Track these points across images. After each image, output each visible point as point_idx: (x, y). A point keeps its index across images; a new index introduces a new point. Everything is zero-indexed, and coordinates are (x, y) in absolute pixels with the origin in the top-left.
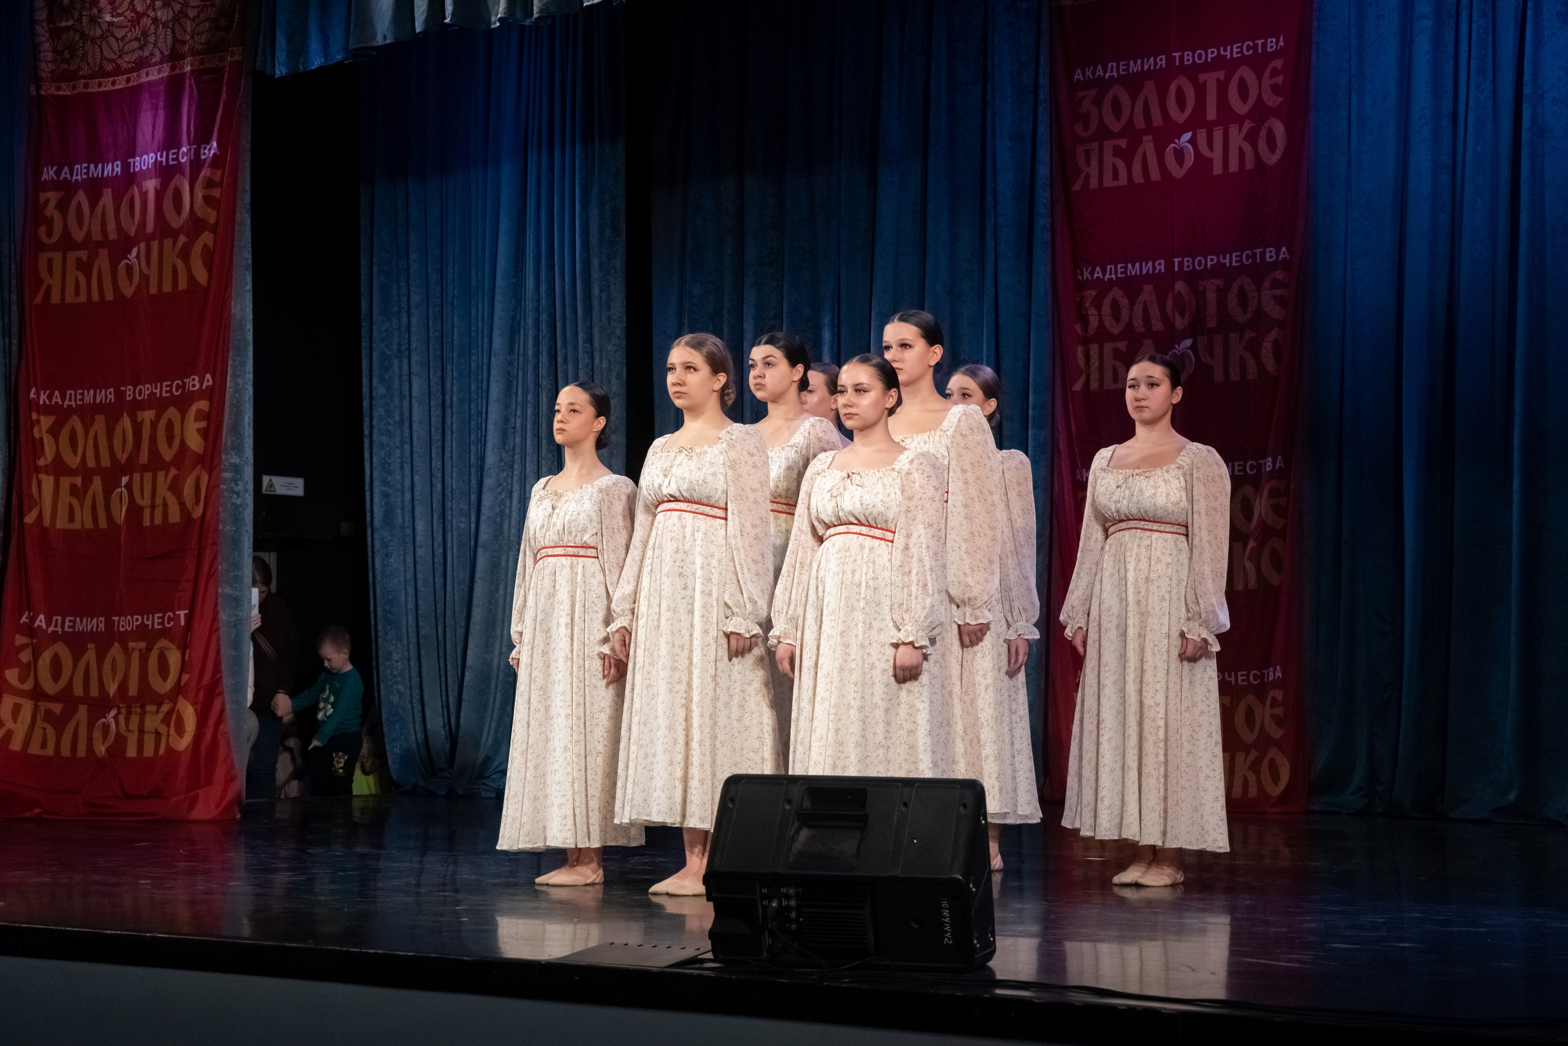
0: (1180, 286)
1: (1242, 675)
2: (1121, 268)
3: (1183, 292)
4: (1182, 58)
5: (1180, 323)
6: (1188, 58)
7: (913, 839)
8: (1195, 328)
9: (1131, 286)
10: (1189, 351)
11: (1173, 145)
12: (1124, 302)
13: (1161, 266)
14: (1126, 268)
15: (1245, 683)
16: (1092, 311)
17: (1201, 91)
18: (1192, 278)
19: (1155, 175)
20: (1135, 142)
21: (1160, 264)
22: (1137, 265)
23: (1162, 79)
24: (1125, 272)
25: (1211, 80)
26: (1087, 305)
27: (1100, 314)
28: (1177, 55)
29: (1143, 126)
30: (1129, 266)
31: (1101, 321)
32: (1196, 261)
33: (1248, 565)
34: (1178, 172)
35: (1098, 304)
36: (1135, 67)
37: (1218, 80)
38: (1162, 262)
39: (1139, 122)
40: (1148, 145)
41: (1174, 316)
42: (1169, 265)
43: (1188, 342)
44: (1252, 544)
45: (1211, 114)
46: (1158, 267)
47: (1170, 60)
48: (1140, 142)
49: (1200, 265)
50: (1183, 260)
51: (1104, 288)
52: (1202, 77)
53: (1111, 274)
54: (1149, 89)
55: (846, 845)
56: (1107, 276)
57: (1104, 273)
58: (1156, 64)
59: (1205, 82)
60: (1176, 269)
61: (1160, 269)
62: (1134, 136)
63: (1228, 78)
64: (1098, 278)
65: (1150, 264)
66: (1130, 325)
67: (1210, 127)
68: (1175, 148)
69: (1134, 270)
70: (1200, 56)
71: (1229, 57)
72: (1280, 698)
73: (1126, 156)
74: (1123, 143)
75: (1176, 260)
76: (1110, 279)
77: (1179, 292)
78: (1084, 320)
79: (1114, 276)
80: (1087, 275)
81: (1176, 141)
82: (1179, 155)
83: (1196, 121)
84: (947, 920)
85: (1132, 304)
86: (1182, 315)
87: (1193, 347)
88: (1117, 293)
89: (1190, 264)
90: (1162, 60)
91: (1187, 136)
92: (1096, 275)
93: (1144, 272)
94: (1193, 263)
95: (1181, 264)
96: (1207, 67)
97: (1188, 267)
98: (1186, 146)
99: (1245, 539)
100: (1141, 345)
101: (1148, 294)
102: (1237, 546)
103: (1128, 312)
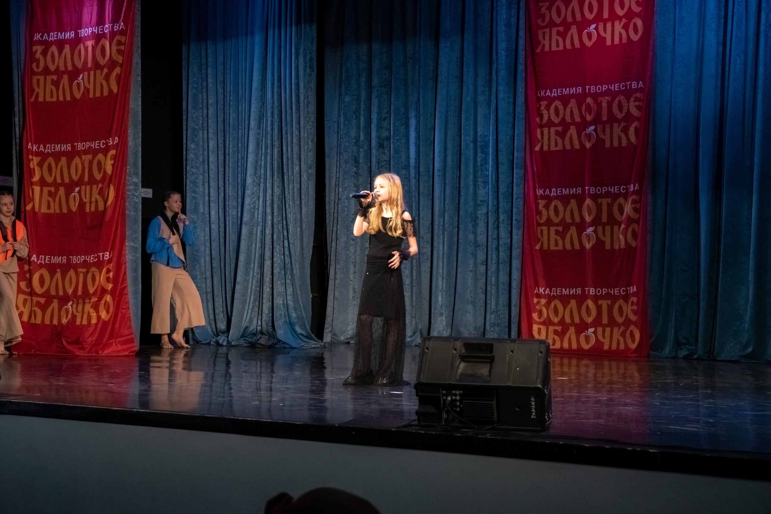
0: (589, 100)
1: (617, 290)
2: (560, 90)
3: (590, 103)
5: (589, 118)
7: (517, 368)
8: (596, 121)
9: (565, 100)
10: (593, 132)
11: (586, 30)
12: (561, 107)
13: (580, 90)
14: (562, 90)
15: (619, 294)
16: (545, 112)
17: (601, 4)
18: (595, 96)
19: (577, 44)
20: (567, 28)
22: (568, 89)
24: (562, 93)
26: (542, 108)
27: (549, 113)
29: (571, 21)
30: (564, 89)
31: (549, 116)
32: (597, 88)
33: (621, 237)
34: (589, 44)
35: (548, 108)
38: (580, 88)
39: (570, 19)
40: (574, 30)
41: (586, 115)
42: (584, 89)
43: (593, 128)
44: (623, 226)
45: (606, 15)
48: (570, 29)
49: (599, 90)
50: (590, 87)
51: (551, 100)
53: (554, 94)
54: (575, 3)
55: (483, 370)
56: (553, 95)
57: (551, 93)
60: (587, 92)
61: (579, 92)
62: (567, 26)
64: (548, 95)
65: (574, 89)
66: (564, 119)
67: (605, 22)
68: (587, 32)
69: (566, 91)
72: (635, 301)
73: (563, 35)
74: (561, 29)
75: (587, 87)
76: (554, 96)
77: (588, 103)
78: (541, 116)
79: (556, 95)
80: (542, 94)
81: (588, 28)
82: (590, 35)
83: (598, 19)
84: (533, 407)
85: (565, 109)
86: (590, 114)
87: (595, 130)
88: (557, 103)
89: (594, 89)
91: (593, 26)
92: (547, 94)
93: (571, 93)
94: (596, 89)
95: (590, 89)
97: (593, 90)
98: (593, 31)
99: (620, 224)
100: (569, 128)
101: (573, 103)
102: (616, 228)
103: (563, 112)
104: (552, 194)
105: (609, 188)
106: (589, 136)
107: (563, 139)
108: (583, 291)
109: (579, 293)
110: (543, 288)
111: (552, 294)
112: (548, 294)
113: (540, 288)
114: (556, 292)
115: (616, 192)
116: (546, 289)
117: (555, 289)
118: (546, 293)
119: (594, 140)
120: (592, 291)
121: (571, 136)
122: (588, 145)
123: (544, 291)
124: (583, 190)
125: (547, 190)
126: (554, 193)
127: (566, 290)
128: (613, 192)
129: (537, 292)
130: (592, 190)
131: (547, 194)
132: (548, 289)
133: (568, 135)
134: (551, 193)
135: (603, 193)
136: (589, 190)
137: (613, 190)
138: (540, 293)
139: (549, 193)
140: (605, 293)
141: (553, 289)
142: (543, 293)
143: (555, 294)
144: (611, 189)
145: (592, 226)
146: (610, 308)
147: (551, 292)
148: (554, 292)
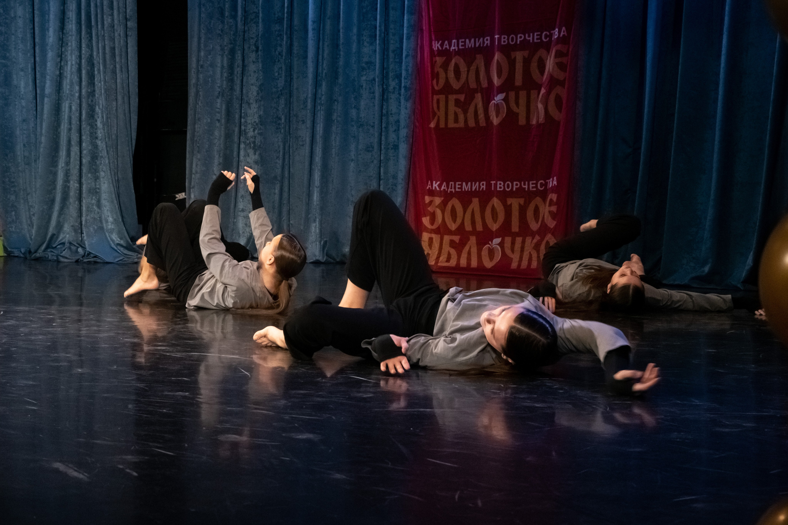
1: (533, 184)
15: (535, 189)
33: (540, 106)
44: (543, 91)
72: (555, 199)
99: (538, 88)
102: (533, 93)
104: (452, 48)
105: (527, 35)
108: (489, 185)
109: (483, 188)
110: (438, 183)
111: (449, 190)
112: (444, 190)
113: (434, 182)
114: (455, 188)
115: (535, 41)
116: (443, 184)
117: (453, 183)
118: (442, 189)
120: (500, 186)
123: (440, 186)
124: (493, 40)
125: (446, 42)
126: (454, 46)
127: (467, 185)
128: (531, 41)
129: (429, 188)
130: (504, 40)
131: (446, 48)
132: (445, 183)
134: (450, 46)
135: (518, 43)
136: (499, 39)
137: (531, 38)
138: (434, 188)
139: (448, 47)
140: (516, 188)
141: (451, 183)
142: (438, 189)
143: (453, 190)
144: (529, 36)
145: (503, 93)
146: (523, 210)
147: (448, 188)
148: (451, 188)
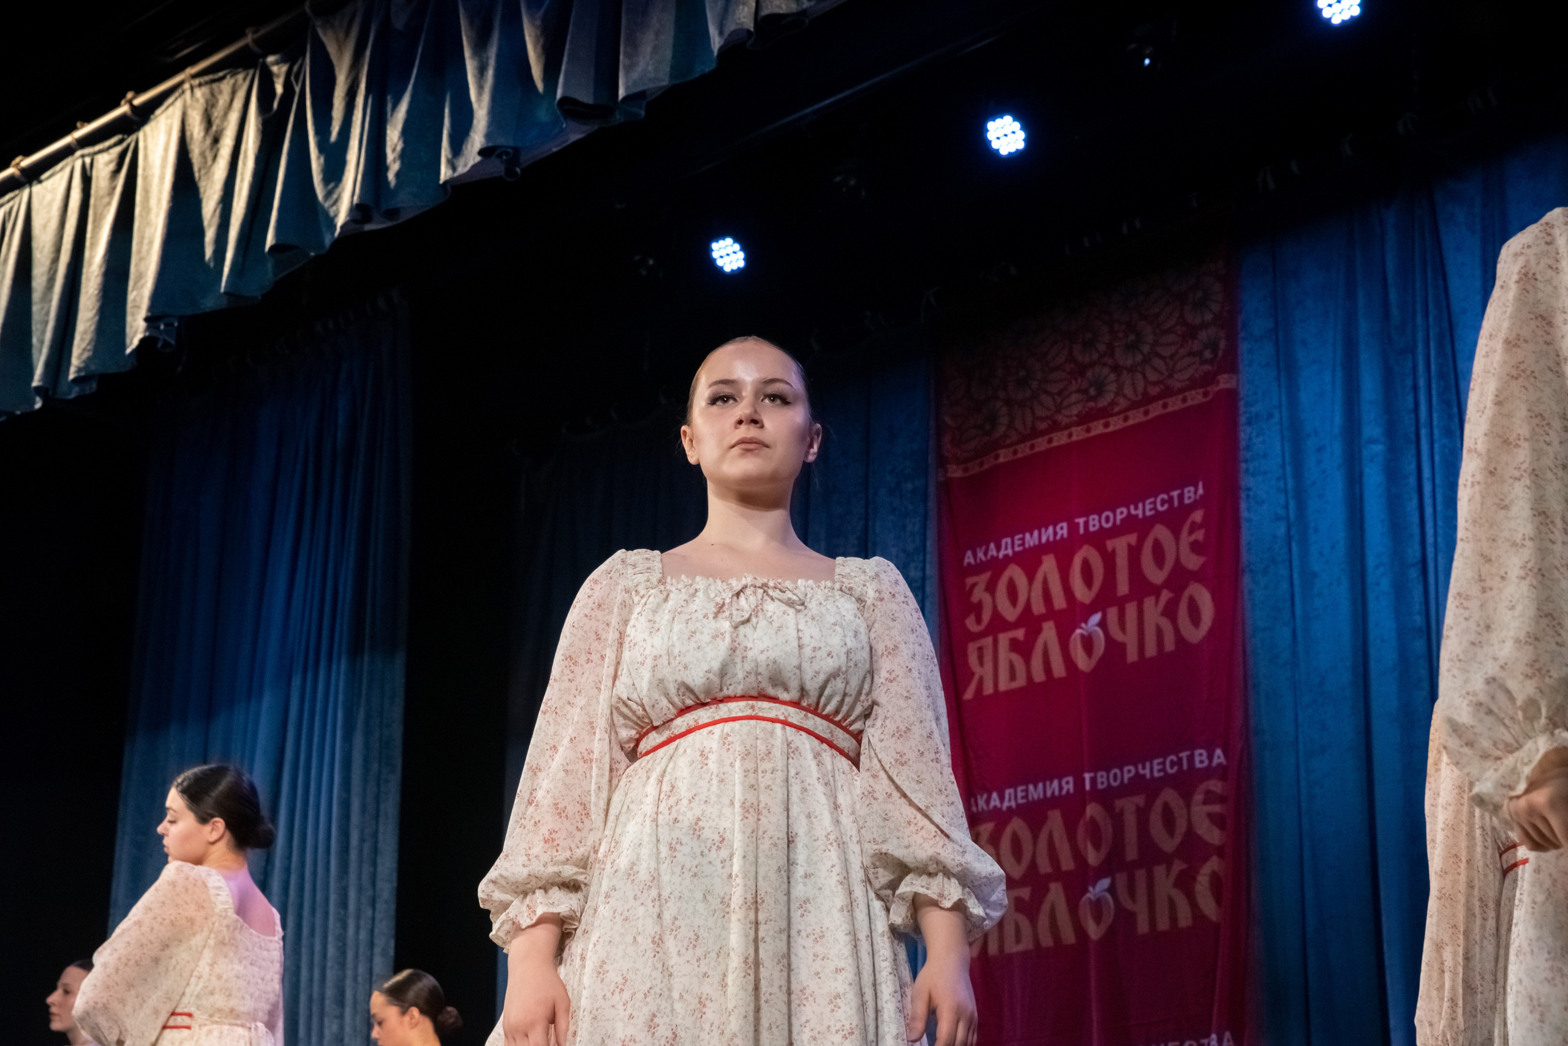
0: (1092, 810)
2: (1022, 791)
3: (1098, 818)
4: (1086, 524)
5: (1093, 857)
6: (1094, 523)
8: (1113, 864)
9: (1034, 814)
10: (1108, 896)
11: (1078, 631)
12: (1025, 835)
13: (1068, 785)
14: (1027, 791)
17: (1109, 560)
18: (1106, 797)
19: (1059, 669)
20: (1034, 631)
21: (1067, 783)
22: (1040, 785)
23: (1063, 551)
24: (1026, 797)
25: (1120, 546)
28: (1081, 521)
29: (1043, 611)
30: (1031, 787)
32: (1111, 776)
34: (1083, 662)
35: (994, 840)
36: (1031, 540)
37: (1129, 546)
38: (1070, 779)
39: (1038, 608)
40: (1049, 633)
41: (1086, 847)
42: (1079, 782)
43: (1105, 883)
45: (1123, 587)
46: (1065, 787)
47: (1073, 528)
48: (1039, 631)
49: (1115, 779)
50: (1096, 776)
52: (1110, 544)
53: (1010, 800)
54: (1049, 565)
56: (1006, 804)
57: (1002, 800)
58: (1055, 533)
59: (1114, 551)
60: (1088, 787)
61: (1068, 790)
62: (1030, 622)
63: (1141, 540)
64: (995, 807)
65: (1056, 783)
66: (1033, 865)
67: (1121, 603)
68: (1082, 636)
69: (1036, 792)
70: (1107, 520)
71: (1141, 516)
73: (1023, 649)
74: (1020, 634)
75: (1087, 776)
76: (1010, 807)
77: (1092, 819)
79: (1013, 804)
80: (981, 803)
81: (1083, 625)
82: (1087, 642)
83: (1106, 599)
85: (1035, 837)
86: (1097, 846)
87: (1112, 890)
89: (1104, 780)
90: (1063, 530)
91: (1096, 618)
92: (992, 804)
93: (1049, 794)
94: (1108, 778)
95: (1093, 781)
96: (1116, 531)
97: (1102, 783)
98: (1096, 631)
100: (1047, 890)
101: (1055, 820)
103: (1031, 848)
106: (1097, 907)
107: (1033, 918)
119: (1108, 917)
121: (1053, 910)
122: (1094, 931)
133: (1046, 908)
